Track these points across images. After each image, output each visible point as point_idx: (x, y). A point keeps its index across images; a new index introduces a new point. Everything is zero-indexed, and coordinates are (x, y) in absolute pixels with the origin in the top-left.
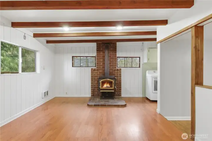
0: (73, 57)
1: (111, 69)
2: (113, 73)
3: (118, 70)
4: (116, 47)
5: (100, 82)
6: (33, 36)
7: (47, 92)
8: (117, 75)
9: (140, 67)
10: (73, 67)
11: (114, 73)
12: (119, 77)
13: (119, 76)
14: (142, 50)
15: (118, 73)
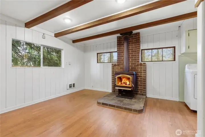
0: (98, 54)
1: (134, 64)
2: (135, 68)
3: (141, 65)
4: (139, 38)
5: (116, 78)
6: (54, 36)
7: (74, 84)
8: (140, 70)
9: (175, 60)
10: (98, 63)
11: (137, 68)
12: (143, 73)
13: (143, 71)
14: (179, 36)
15: (141, 68)
